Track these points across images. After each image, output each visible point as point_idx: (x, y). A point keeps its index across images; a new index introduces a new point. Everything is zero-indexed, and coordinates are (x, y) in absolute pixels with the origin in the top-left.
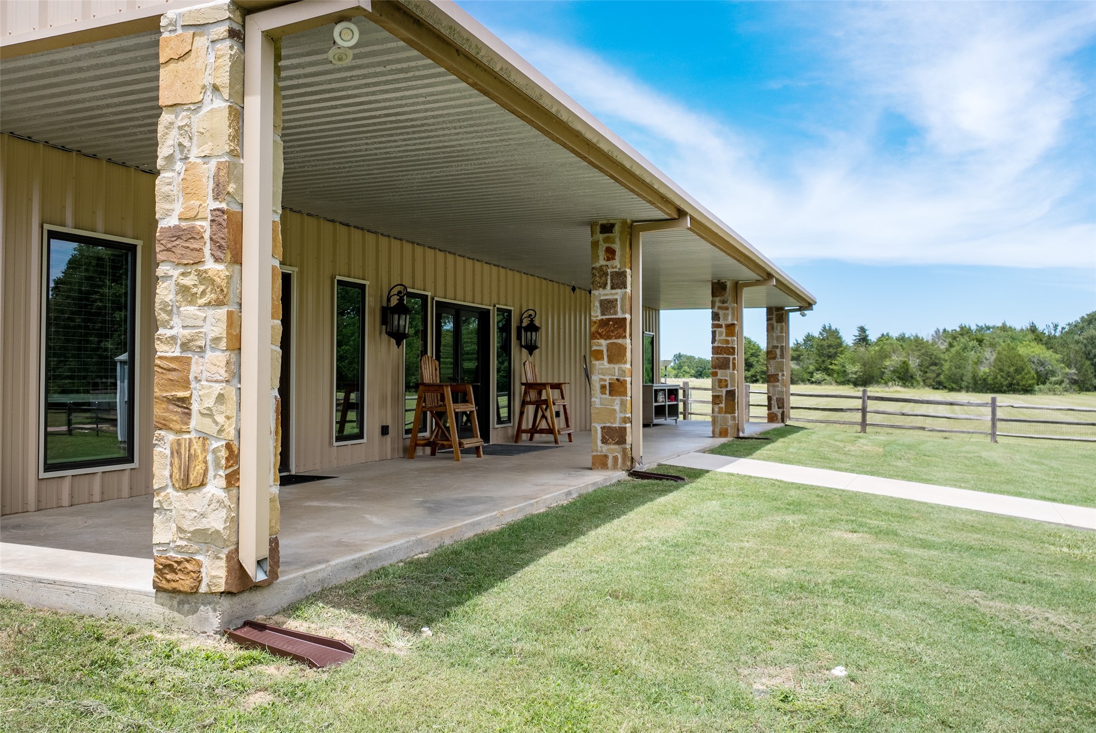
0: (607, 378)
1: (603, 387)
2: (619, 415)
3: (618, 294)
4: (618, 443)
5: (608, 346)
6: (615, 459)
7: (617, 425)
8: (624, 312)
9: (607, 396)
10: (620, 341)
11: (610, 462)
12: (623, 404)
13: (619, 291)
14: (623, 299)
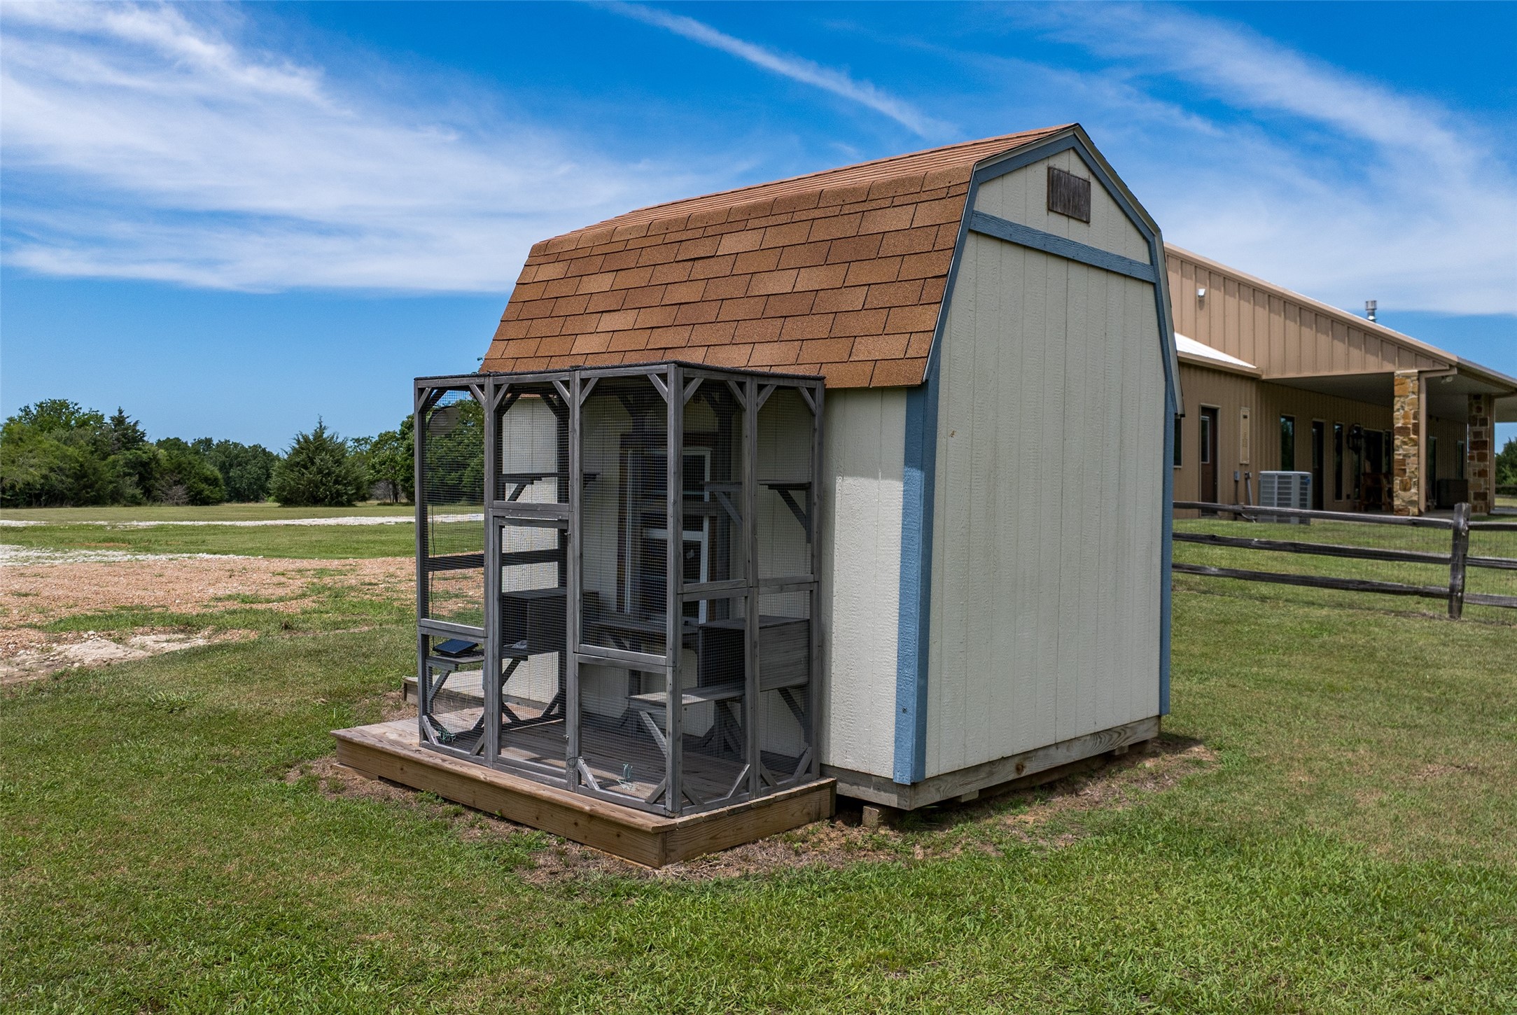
0: (1477, 469)
1: (1475, 474)
2: (1483, 487)
3: (1483, 429)
4: (1483, 500)
5: (1478, 454)
6: (1481, 507)
7: (1482, 491)
8: (1486, 436)
9: (1477, 477)
10: (1484, 451)
11: (1478, 509)
12: (1485, 481)
13: (1484, 428)
14: (1486, 432)
